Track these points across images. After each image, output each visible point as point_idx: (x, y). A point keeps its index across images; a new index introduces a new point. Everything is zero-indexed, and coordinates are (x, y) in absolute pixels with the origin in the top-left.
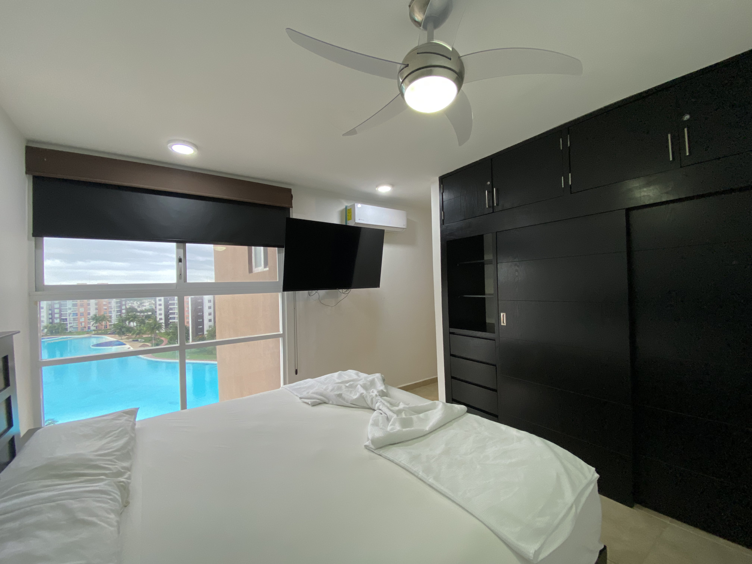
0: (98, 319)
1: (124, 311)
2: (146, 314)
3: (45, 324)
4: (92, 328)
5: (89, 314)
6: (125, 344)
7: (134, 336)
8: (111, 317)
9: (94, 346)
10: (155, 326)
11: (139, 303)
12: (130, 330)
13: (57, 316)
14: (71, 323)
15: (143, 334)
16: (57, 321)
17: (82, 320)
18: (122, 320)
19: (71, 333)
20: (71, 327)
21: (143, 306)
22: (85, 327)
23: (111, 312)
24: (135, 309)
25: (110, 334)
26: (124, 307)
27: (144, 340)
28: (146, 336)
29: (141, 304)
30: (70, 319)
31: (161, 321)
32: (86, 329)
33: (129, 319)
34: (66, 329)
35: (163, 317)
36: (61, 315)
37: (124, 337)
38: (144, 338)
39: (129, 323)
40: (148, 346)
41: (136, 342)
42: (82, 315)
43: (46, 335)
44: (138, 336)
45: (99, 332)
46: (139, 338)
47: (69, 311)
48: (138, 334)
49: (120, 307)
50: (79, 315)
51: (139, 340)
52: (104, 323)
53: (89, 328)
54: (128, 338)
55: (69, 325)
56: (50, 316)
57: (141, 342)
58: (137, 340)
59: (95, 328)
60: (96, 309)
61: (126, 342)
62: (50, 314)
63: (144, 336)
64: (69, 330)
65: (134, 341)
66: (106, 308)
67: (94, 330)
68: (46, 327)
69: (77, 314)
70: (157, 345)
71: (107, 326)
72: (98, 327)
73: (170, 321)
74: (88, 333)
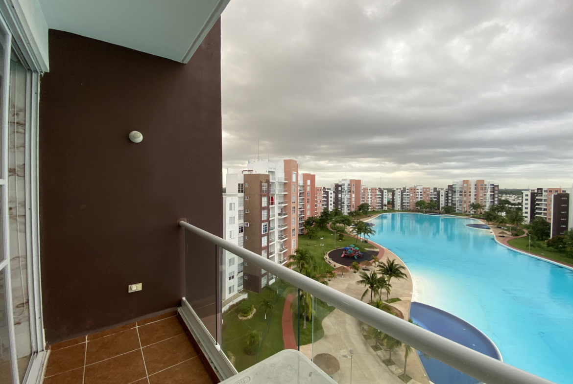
0: (475, 206)
1: (496, 202)
2: (516, 206)
3: (443, 205)
4: (472, 212)
5: (470, 202)
6: (489, 229)
7: (498, 223)
8: (486, 205)
10: (516, 218)
11: (516, 197)
12: (497, 218)
13: (450, 201)
14: (458, 207)
15: (506, 223)
16: (450, 205)
17: (465, 206)
18: (493, 209)
19: (457, 214)
21: (519, 199)
22: (467, 211)
23: (485, 202)
24: (508, 201)
25: (483, 219)
26: (496, 199)
27: (506, 229)
29: (518, 197)
30: (457, 204)
31: (524, 215)
32: (468, 213)
33: (498, 209)
34: (455, 211)
35: (529, 211)
36: (452, 201)
37: (491, 223)
38: (506, 227)
39: (498, 212)
40: (506, 234)
41: (499, 229)
42: (465, 202)
43: (443, 213)
44: (501, 224)
45: (475, 216)
46: (502, 226)
47: (457, 199)
48: (502, 222)
49: (493, 199)
50: (463, 202)
51: (502, 228)
52: (479, 210)
53: (469, 212)
55: (457, 209)
56: (446, 201)
57: (503, 229)
59: (473, 213)
60: (475, 199)
61: (492, 227)
62: (446, 200)
63: (508, 225)
64: (456, 212)
65: (497, 227)
66: (482, 198)
67: (472, 214)
68: (443, 208)
69: (462, 201)
70: (517, 235)
71: (481, 213)
72: (475, 212)
73: (536, 215)
74: (467, 215)
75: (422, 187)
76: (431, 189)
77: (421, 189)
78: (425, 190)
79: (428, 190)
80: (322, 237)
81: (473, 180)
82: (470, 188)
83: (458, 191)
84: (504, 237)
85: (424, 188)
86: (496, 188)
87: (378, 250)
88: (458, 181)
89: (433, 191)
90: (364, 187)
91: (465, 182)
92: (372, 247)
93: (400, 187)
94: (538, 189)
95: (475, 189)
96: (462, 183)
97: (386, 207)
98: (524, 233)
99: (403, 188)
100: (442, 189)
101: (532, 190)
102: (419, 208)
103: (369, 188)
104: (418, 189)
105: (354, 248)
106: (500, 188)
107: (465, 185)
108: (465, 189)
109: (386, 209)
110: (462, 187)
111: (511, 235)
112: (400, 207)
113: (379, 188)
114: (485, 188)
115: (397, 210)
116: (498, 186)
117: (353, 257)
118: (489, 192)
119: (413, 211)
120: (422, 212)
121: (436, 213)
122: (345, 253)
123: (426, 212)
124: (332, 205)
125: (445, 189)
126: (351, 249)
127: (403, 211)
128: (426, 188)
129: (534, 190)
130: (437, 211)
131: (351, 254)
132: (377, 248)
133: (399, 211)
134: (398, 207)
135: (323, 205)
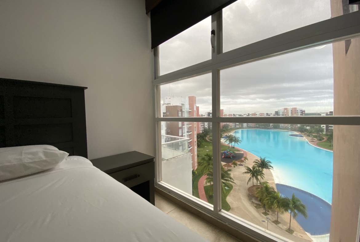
4: (289, 127)
6: (303, 137)
7: (308, 134)
9: (289, 135)
10: (320, 130)
12: (306, 130)
15: (313, 133)
19: (281, 129)
20: (281, 126)
22: (286, 127)
25: (297, 131)
27: (313, 136)
28: (315, 134)
31: (323, 128)
32: (287, 128)
38: (313, 135)
39: (306, 127)
40: (315, 140)
41: (309, 137)
43: (272, 128)
44: (310, 134)
46: (311, 135)
48: (310, 133)
51: (311, 136)
53: (288, 127)
54: (304, 134)
57: (311, 137)
58: (309, 136)
59: (290, 128)
63: (313, 134)
65: (308, 136)
67: (290, 129)
68: (272, 125)
70: (320, 140)
71: (295, 127)
72: (291, 127)
73: (329, 128)
74: (287, 129)
75: (259, 113)
76: (265, 114)
77: (259, 114)
78: (261, 114)
79: (263, 114)
80: (206, 145)
81: (290, 108)
82: (288, 113)
83: (281, 115)
84: (313, 141)
85: (260, 114)
86: (304, 112)
87: (242, 152)
88: (281, 109)
89: (266, 115)
90: (225, 114)
91: (286, 109)
92: (238, 151)
93: (246, 113)
94: (330, 112)
95: (291, 113)
96: (284, 110)
97: (238, 126)
98: (323, 139)
99: (248, 114)
100: (271, 114)
101: (326, 113)
102: (258, 126)
103: (227, 115)
104: (257, 114)
105: (229, 151)
106: (306, 112)
107: (286, 111)
108: (285, 113)
109: (238, 127)
110: (284, 112)
111: (317, 140)
112: (246, 126)
113: (234, 114)
114: (297, 113)
115: (245, 127)
116: (304, 111)
117: (230, 158)
118: (299, 115)
119: (254, 128)
120: (260, 128)
121: (269, 129)
122: (224, 155)
123: (263, 128)
124: (207, 125)
125: (273, 114)
126: (228, 153)
127: (248, 128)
128: (262, 114)
129: (327, 113)
130: (269, 127)
131: (228, 156)
132: (241, 151)
133: (246, 128)
134: (245, 126)
135: (201, 126)
